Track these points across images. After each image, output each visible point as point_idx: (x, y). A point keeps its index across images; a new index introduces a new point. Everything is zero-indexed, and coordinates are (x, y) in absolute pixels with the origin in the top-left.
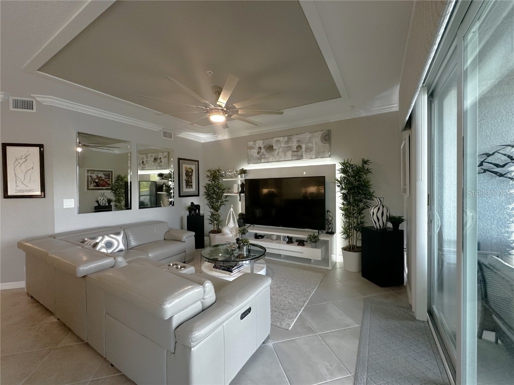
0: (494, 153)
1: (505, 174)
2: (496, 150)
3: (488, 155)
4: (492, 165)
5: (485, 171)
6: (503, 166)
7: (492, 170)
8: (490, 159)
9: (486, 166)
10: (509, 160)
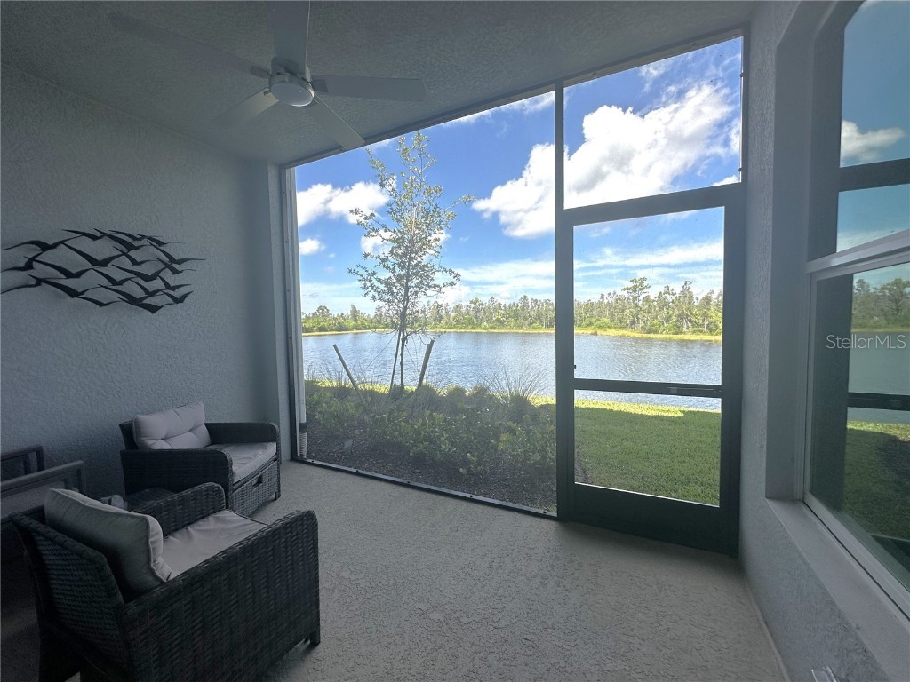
0: (54, 246)
1: (83, 293)
2: (61, 239)
3: (45, 247)
4: (54, 270)
5: (39, 282)
6: (78, 275)
7: (55, 281)
8: (49, 256)
9: (40, 270)
10: (87, 265)
